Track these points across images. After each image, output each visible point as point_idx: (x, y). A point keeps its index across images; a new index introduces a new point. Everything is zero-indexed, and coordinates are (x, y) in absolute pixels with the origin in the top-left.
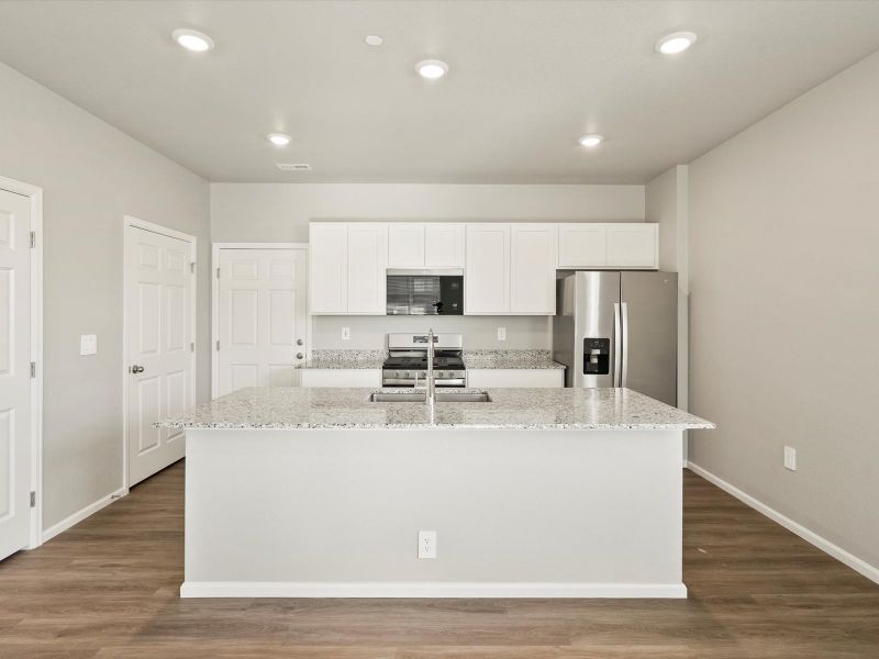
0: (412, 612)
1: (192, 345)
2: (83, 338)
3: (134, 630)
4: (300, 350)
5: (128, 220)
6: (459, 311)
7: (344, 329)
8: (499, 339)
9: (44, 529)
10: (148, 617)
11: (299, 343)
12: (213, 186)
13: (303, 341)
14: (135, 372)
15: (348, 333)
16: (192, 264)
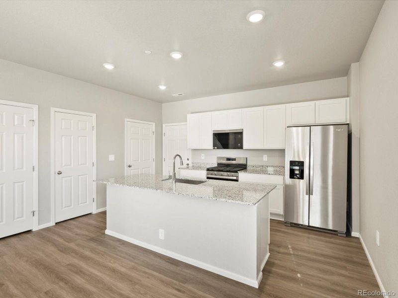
0: (152, 256)
1: (154, 159)
2: (110, 156)
3: (89, 238)
4: (188, 162)
5: (126, 119)
6: (241, 147)
7: (202, 155)
8: (264, 160)
9: (97, 209)
10: (94, 236)
11: (188, 160)
12: (163, 104)
14: (129, 167)
15: (204, 156)
16: (153, 132)
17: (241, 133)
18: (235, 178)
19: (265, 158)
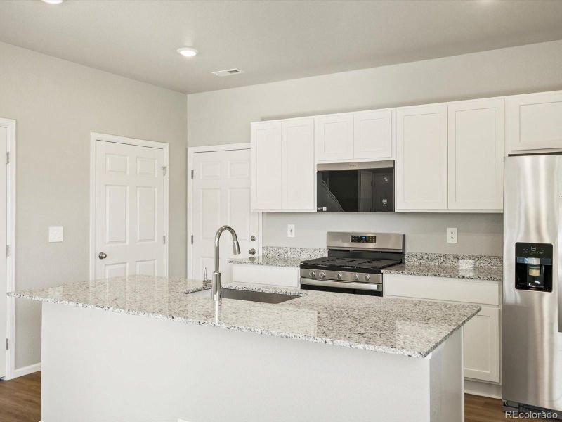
1: (164, 238)
2: (51, 229)
4: (253, 245)
5: (93, 136)
6: (390, 208)
8: (450, 240)
9: (16, 368)
11: (253, 239)
12: (190, 96)
13: (256, 238)
14: (101, 258)
15: (293, 231)
16: (164, 168)
17: (389, 172)
18: (374, 287)
19: (452, 235)
